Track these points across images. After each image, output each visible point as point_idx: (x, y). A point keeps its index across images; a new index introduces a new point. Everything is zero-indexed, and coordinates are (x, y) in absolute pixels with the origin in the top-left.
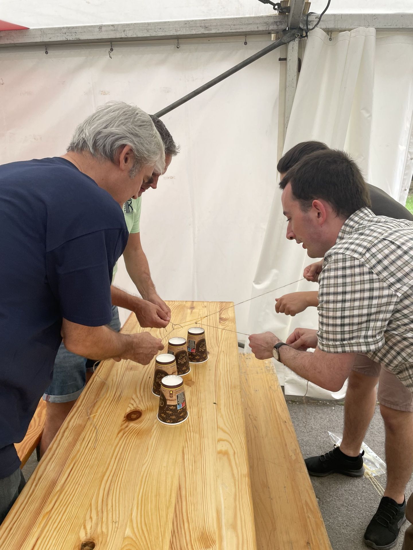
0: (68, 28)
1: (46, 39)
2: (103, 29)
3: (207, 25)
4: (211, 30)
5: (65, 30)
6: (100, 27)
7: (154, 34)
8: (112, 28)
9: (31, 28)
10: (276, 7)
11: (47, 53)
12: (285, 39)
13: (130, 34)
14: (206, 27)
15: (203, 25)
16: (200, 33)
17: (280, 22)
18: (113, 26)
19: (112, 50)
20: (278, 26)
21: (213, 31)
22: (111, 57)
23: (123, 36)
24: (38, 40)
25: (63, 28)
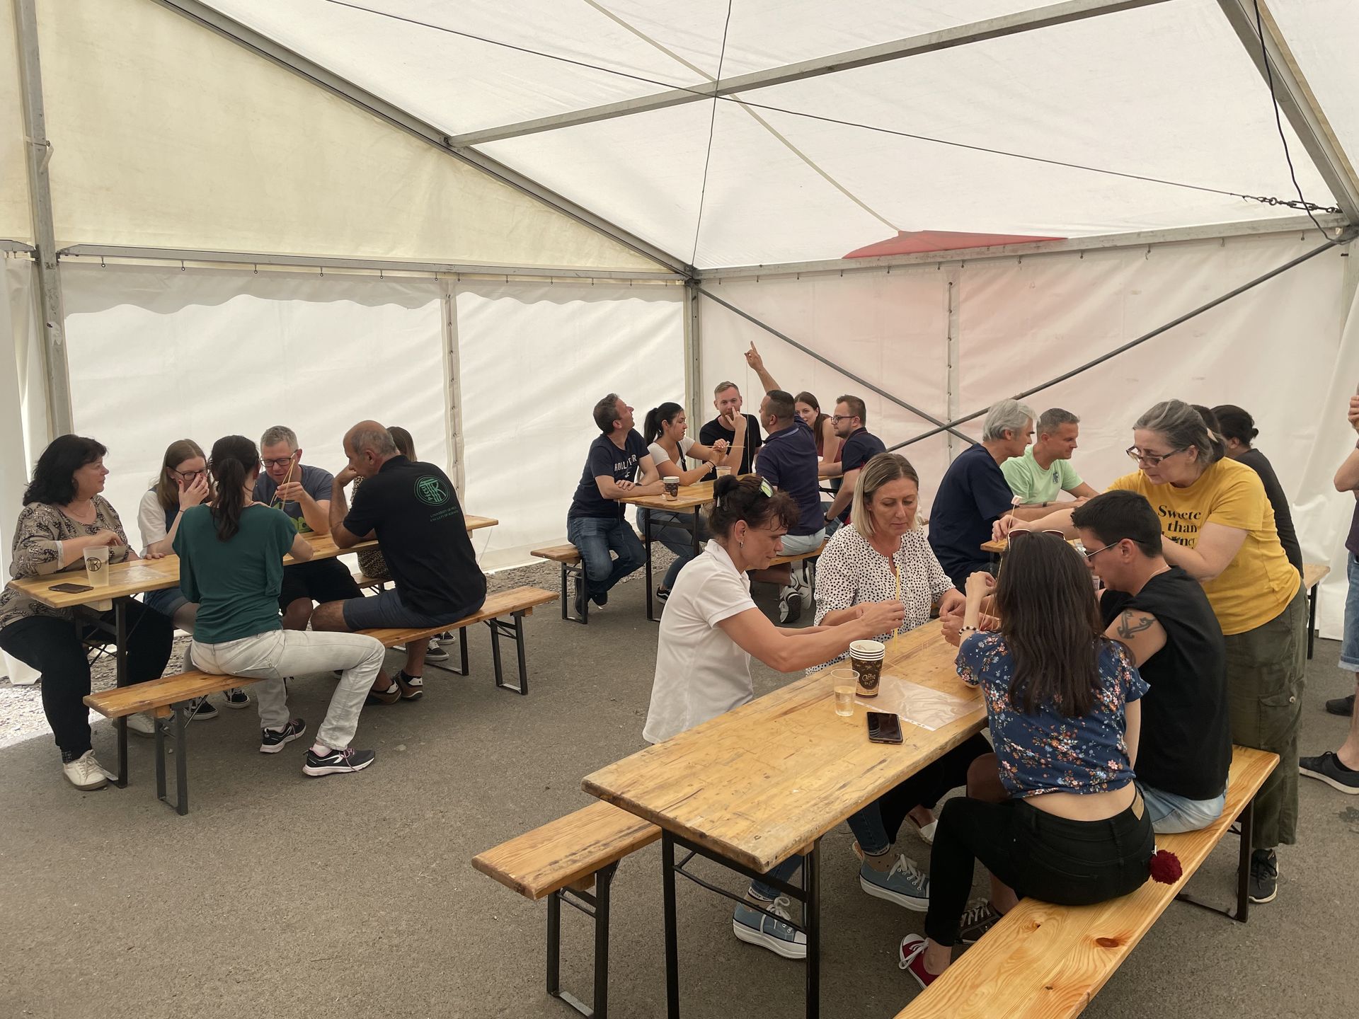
0: (1106, 236)
1: (1083, 247)
2: (1142, 235)
3: (1255, 226)
4: (1259, 230)
5: (1102, 239)
6: (1139, 234)
7: (1196, 237)
8: (1151, 234)
9: (1070, 238)
10: (1330, 210)
11: (1082, 257)
12: (1346, 237)
13: (1169, 239)
14: (1254, 228)
15: (1250, 226)
16: (1246, 233)
17: (1342, 219)
18: (1152, 232)
19: (1149, 251)
20: (1338, 222)
21: (1262, 231)
22: (1147, 259)
23: (1162, 240)
24: (1075, 248)
25: (1102, 236)
